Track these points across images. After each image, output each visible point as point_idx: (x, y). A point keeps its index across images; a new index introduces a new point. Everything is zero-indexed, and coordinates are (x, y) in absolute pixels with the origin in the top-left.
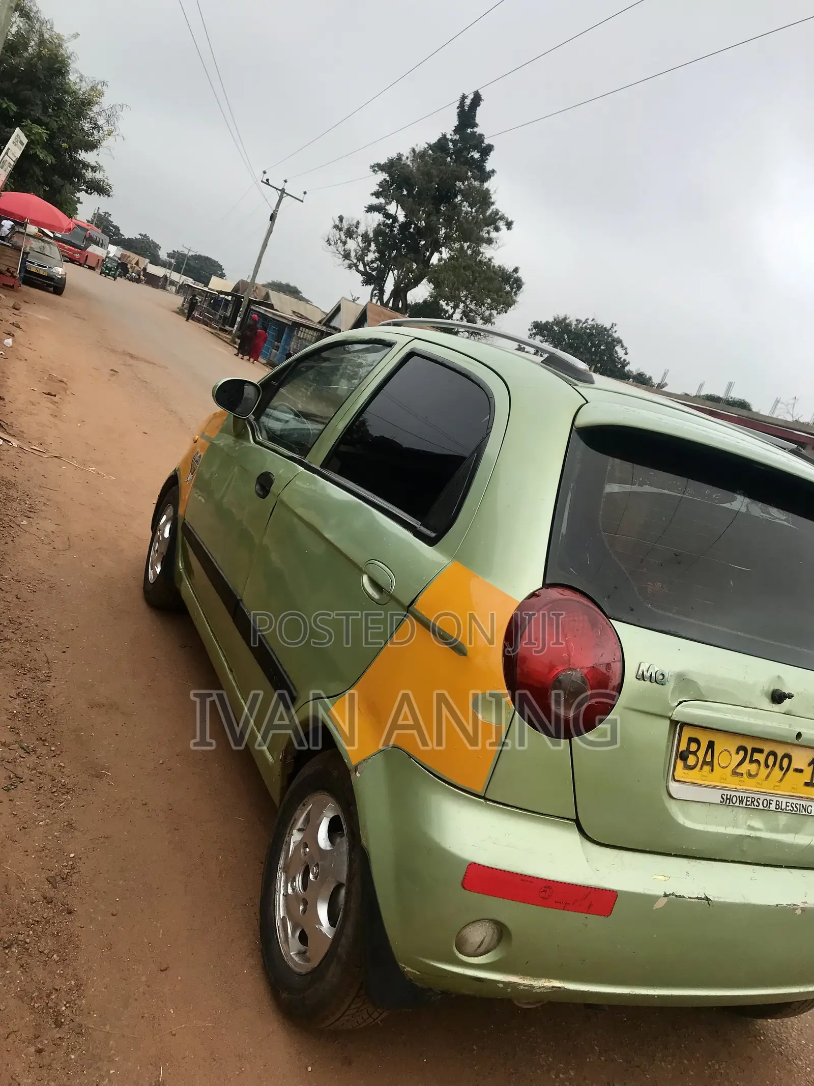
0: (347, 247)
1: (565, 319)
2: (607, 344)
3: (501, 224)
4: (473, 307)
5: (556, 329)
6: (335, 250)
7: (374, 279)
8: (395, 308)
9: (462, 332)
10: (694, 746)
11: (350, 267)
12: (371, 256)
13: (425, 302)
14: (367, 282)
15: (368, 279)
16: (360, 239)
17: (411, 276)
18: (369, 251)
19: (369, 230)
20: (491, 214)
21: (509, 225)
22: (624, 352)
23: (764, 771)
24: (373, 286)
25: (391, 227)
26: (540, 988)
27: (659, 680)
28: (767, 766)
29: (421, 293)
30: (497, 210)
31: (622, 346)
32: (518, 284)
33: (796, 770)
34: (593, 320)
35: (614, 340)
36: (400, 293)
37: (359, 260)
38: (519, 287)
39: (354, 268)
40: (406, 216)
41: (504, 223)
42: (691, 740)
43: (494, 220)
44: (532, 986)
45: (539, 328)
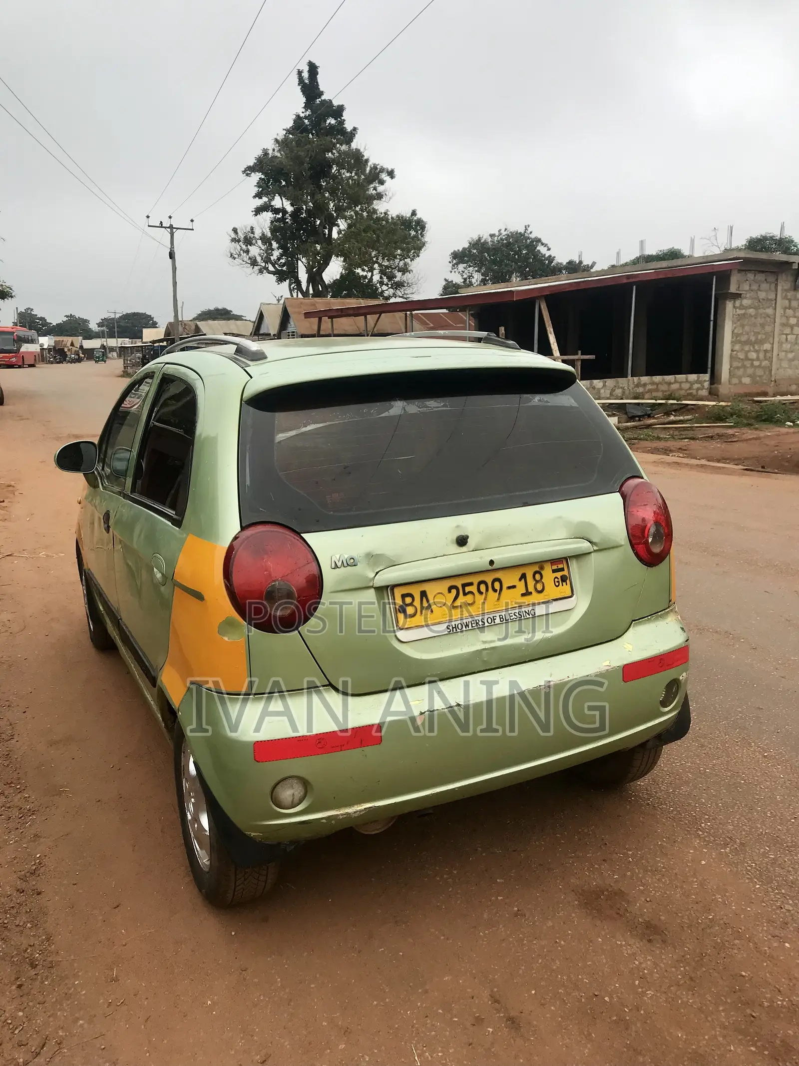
0: (251, 254)
1: (480, 239)
2: (527, 247)
3: (384, 176)
4: (386, 263)
5: (475, 251)
6: (241, 261)
7: (287, 274)
8: (317, 294)
9: (387, 290)
10: (408, 600)
11: (261, 271)
12: (276, 254)
13: (342, 276)
14: (281, 280)
15: (281, 277)
16: (259, 242)
17: (319, 258)
18: (273, 250)
19: (264, 231)
20: (370, 171)
21: (391, 174)
22: (546, 248)
23: (480, 599)
24: (288, 281)
25: (283, 219)
26: (355, 812)
27: (351, 563)
28: (481, 593)
29: (334, 270)
30: (374, 165)
31: (543, 244)
32: (420, 225)
33: (509, 588)
34: (506, 229)
35: (532, 242)
36: (315, 277)
37: (266, 262)
38: (423, 228)
39: (265, 271)
40: (292, 205)
41: (386, 175)
42: (404, 596)
43: (376, 175)
44: (347, 814)
45: (459, 257)
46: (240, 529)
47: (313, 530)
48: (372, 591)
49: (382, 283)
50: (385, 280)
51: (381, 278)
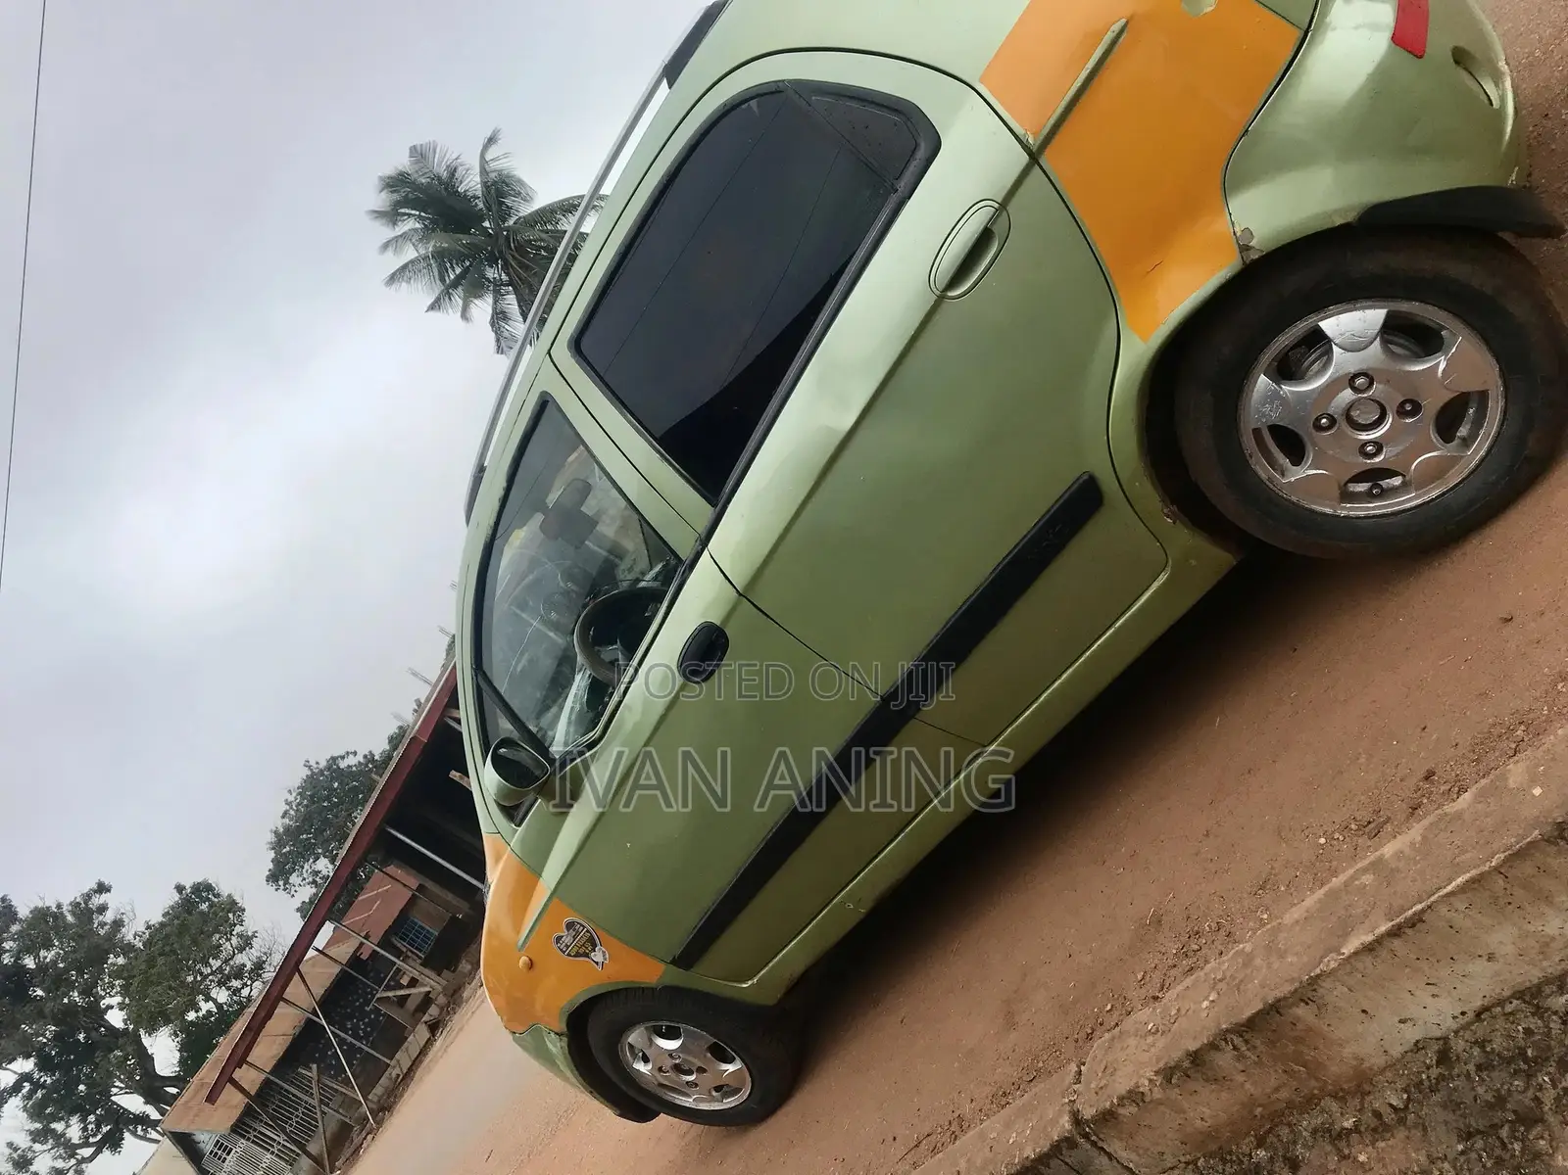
1: (276, 833)
2: (333, 779)
3: (97, 900)
5: (288, 849)
7: (115, 1129)
9: (251, 990)
12: (74, 1132)
14: (116, 1146)
15: (113, 1142)
16: (37, 1147)
17: (133, 1061)
18: (63, 1135)
19: (27, 1128)
20: (73, 913)
21: (102, 888)
22: (351, 756)
24: (127, 1135)
25: (37, 1086)
30: (71, 904)
31: (343, 758)
32: (203, 889)
34: (290, 792)
35: (329, 768)
36: (153, 1088)
37: (73, 1155)
38: (209, 888)
39: (84, 1166)
40: (27, 1056)
41: (98, 896)
43: (85, 911)
45: (279, 874)
49: (236, 991)
50: (236, 983)
51: (228, 989)
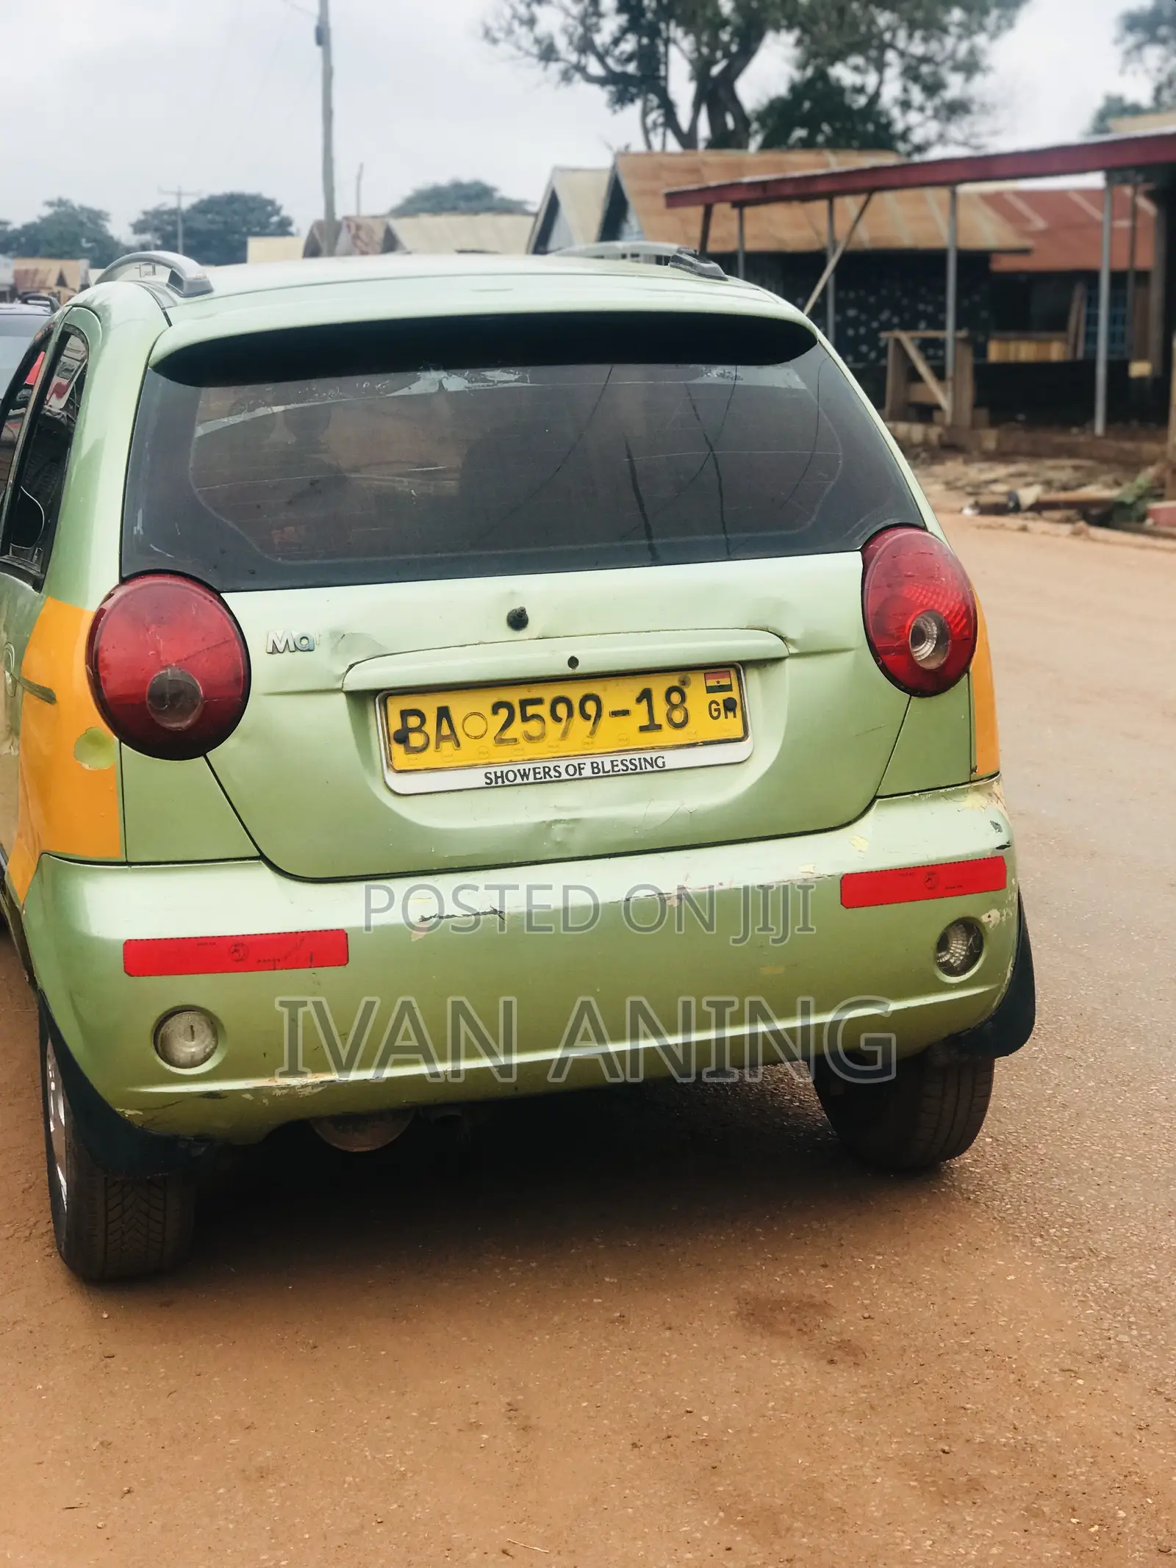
0: (541, 29)
4: (918, 48)
6: (513, 51)
7: (637, 84)
8: (721, 140)
9: (920, 125)
10: (413, 721)
11: (566, 77)
13: (793, 88)
14: (622, 99)
15: (621, 91)
17: (727, 37)
18: (599, 15)
23: (554, 729)
24: (639, 104)
26: (303, 1087)
27: (303, 645)
28: (558, 719)
33: (615, 714)
36: (716, 91)
37: (581, 52)
39: (577, 77)
42: (405, 714)
44: (288, 1087)
46: (116, 581)
47: (243, 588)
48: (342, 697)
49: (906, 105)
50: (917, 95)
51: (905, 90)
